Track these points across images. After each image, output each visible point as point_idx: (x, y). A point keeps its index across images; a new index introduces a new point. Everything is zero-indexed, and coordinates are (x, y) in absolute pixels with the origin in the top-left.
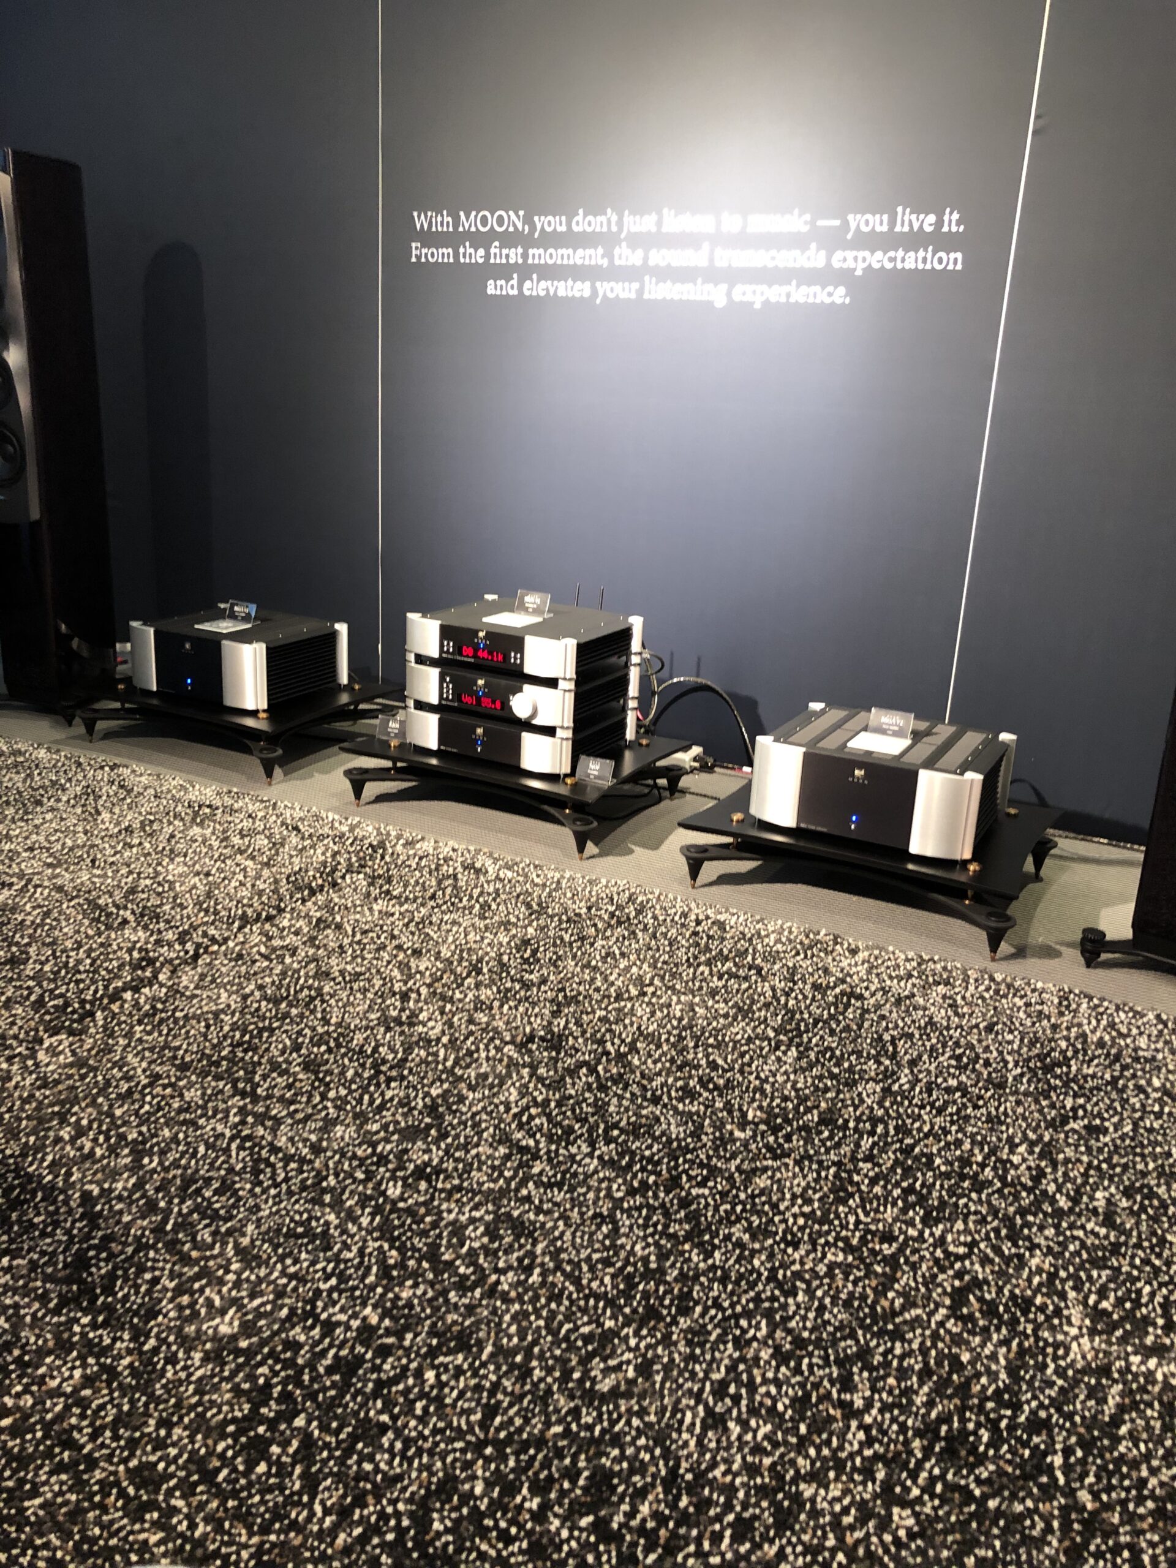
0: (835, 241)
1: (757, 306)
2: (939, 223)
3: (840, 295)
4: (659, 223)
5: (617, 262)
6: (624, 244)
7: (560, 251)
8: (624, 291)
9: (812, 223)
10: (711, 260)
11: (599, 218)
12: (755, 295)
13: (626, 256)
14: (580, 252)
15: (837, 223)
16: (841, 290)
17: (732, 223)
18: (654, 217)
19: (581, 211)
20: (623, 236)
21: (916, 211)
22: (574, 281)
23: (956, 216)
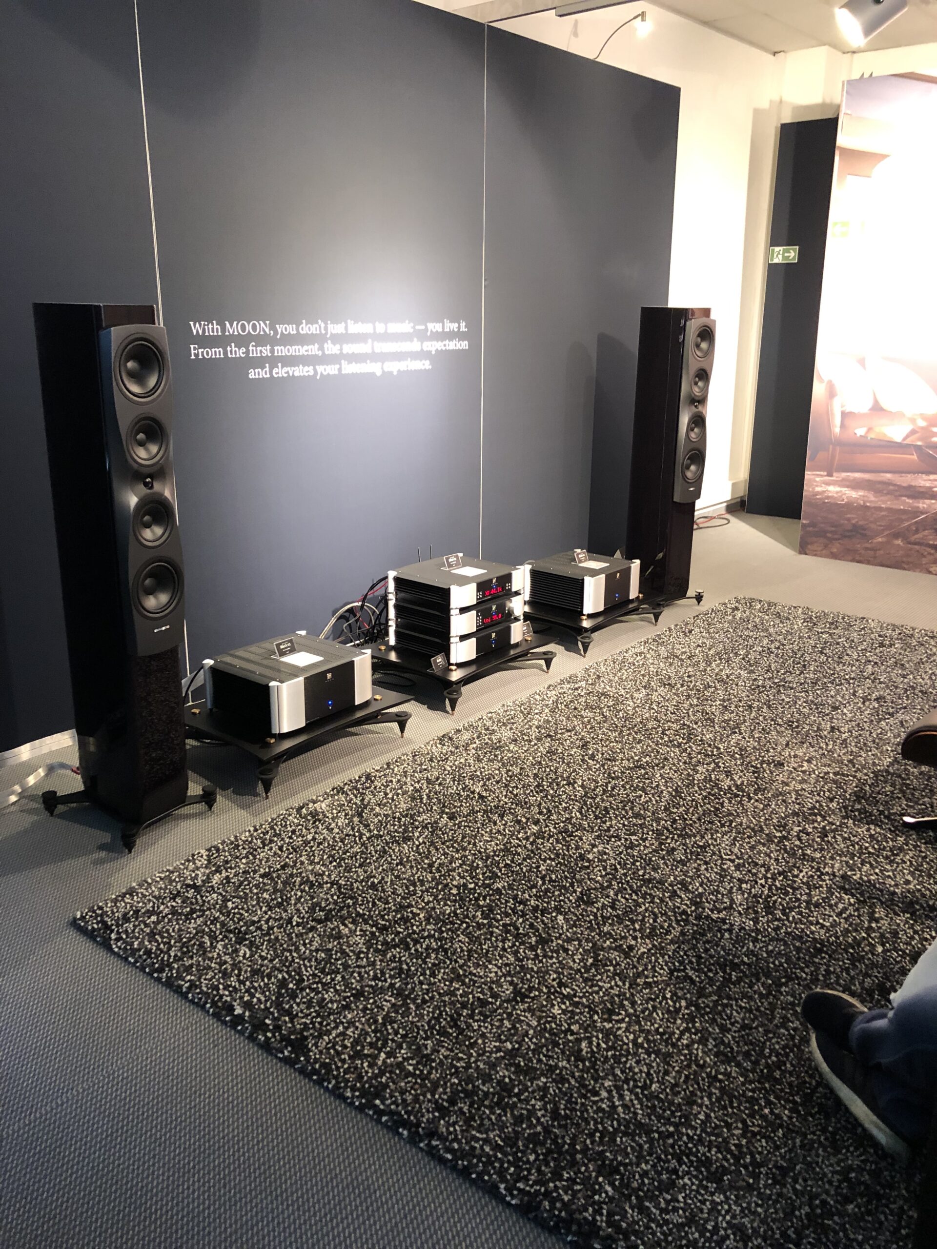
0: (423, 336)
1: (395, 373)
2: (459, 327)
3: (426, 365)
4: (346, 328)
5: (326, 352)
6: (329, 342)
7: (294, 347)
8: (331, 370)
9: (414, 327)
10: (373, 348)
11: (315, 326)
12: (394, 367)
13: (331, 349)
14: (305, 347)
15: (423, 327)
16: (427, 362)
17: (380, 328)
18: (343, 324)
19: (304, 321)
20: (328, 336)
21: (451, 322)
22: (304, 366)
23: (464, 324)
